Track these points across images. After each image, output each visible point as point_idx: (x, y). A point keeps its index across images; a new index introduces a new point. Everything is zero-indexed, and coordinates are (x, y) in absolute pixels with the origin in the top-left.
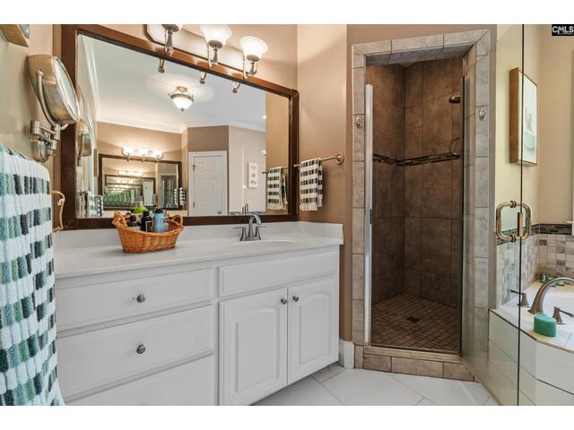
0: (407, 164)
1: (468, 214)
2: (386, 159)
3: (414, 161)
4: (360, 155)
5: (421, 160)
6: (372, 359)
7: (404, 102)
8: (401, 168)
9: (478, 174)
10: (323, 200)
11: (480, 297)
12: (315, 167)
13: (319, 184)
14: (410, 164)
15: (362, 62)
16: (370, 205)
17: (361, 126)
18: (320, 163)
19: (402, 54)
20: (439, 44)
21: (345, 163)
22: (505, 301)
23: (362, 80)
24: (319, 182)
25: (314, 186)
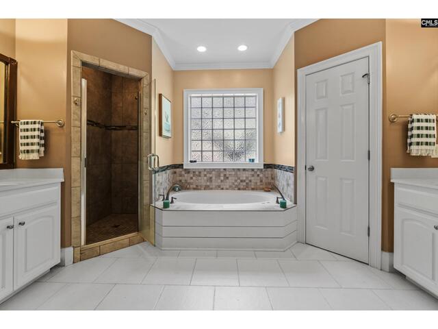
0: (113, 129)
1: (141, 160)
2: (97, 124)
3: (118, 128)
4: (78, 123)
5: (122, 128)
6: (87, 252)
7: (111, 89)
8: (109, 131)
9: (144, 141)
10: (44, 152)
11: (146, 200)
12: (37, 126)
13: (41, 139)
14: (115, 129)
15: (79, 64)
16: (84, 155)
17: (78, 104)
18: (42, 124)
19: (106, 69)
20: (126, 72)
21: (65, 127)
22: (158, 200)
23: (79, 75)
24: (41, 138)
25: (36, 140)
